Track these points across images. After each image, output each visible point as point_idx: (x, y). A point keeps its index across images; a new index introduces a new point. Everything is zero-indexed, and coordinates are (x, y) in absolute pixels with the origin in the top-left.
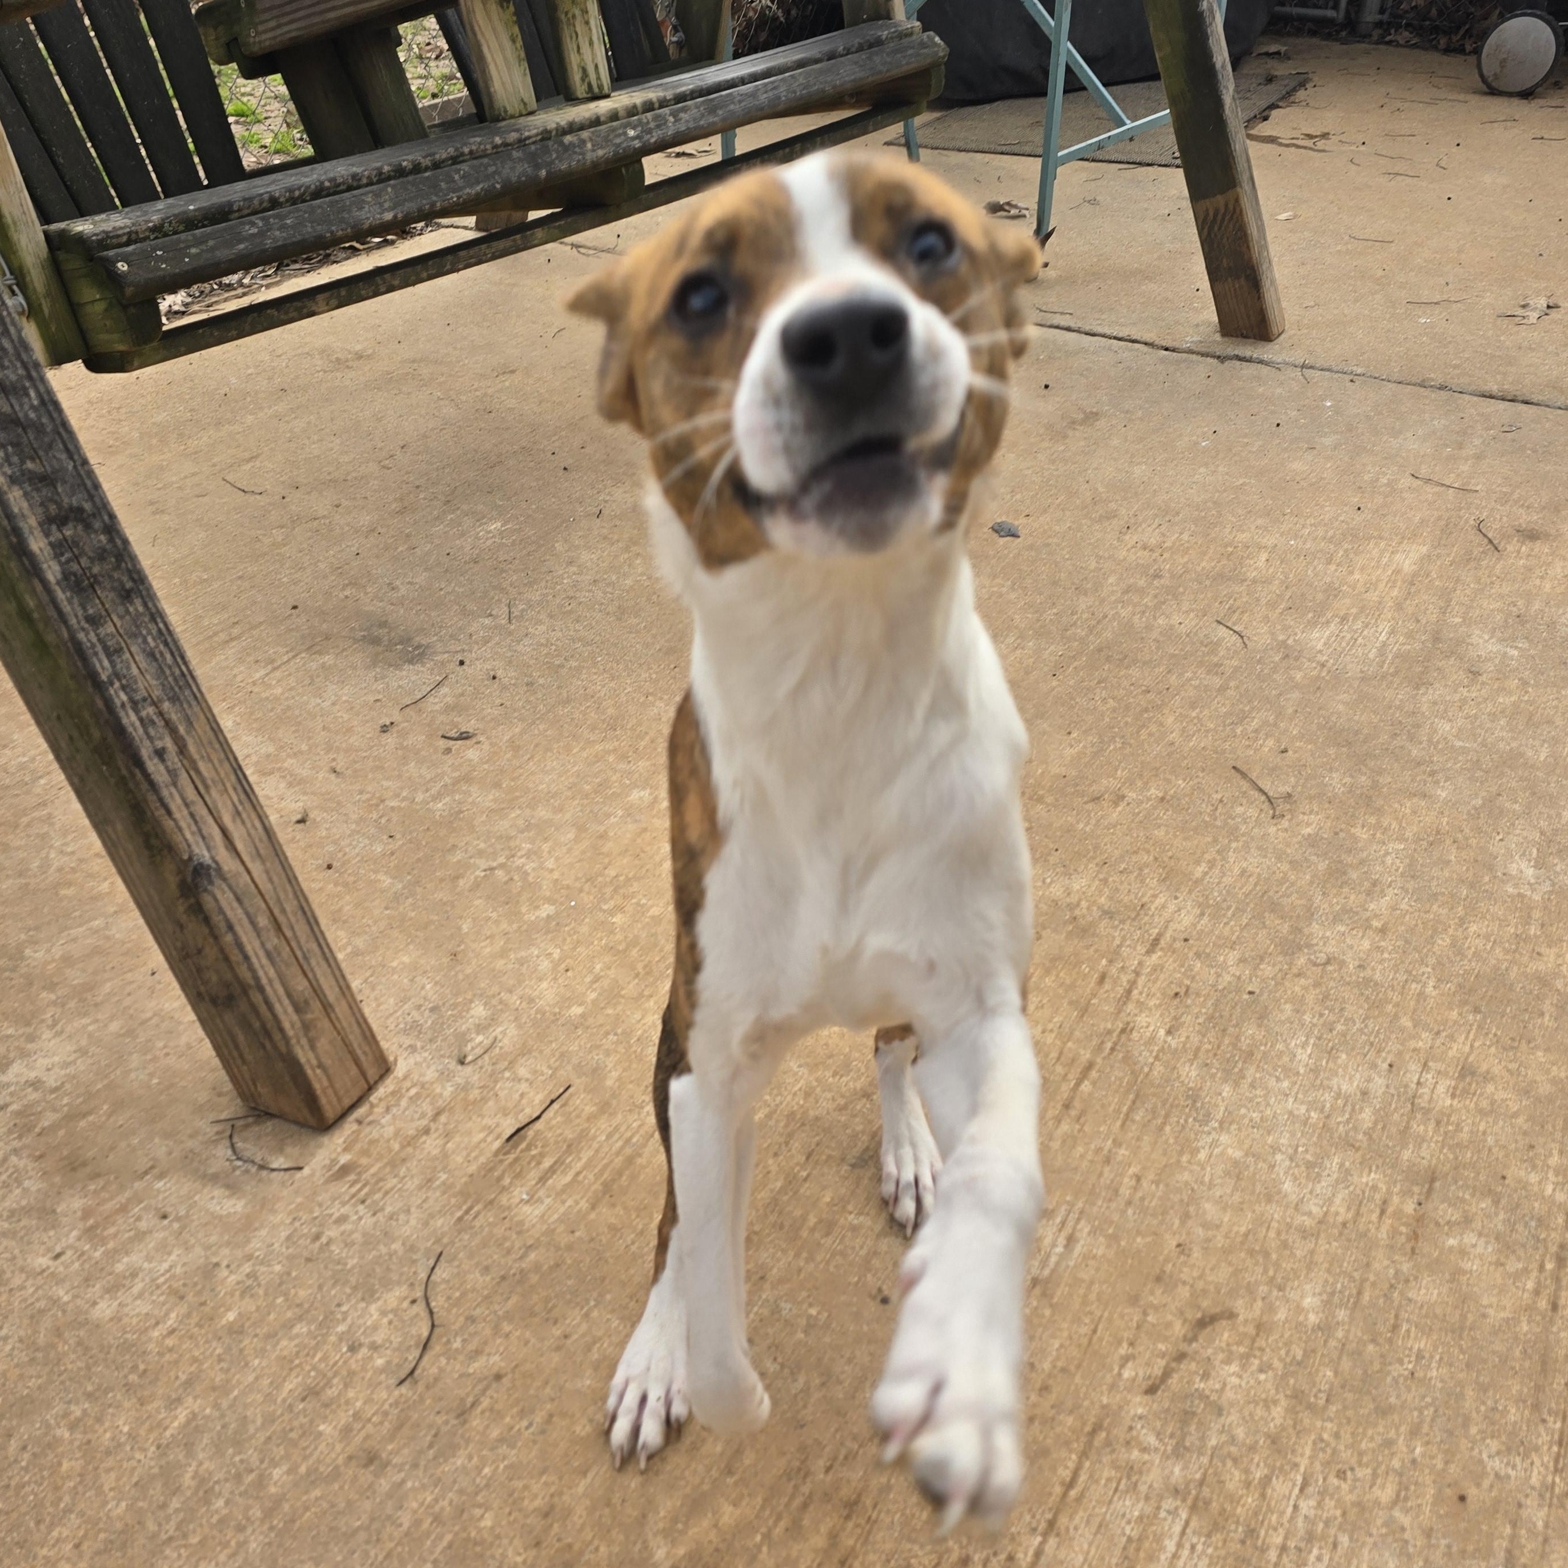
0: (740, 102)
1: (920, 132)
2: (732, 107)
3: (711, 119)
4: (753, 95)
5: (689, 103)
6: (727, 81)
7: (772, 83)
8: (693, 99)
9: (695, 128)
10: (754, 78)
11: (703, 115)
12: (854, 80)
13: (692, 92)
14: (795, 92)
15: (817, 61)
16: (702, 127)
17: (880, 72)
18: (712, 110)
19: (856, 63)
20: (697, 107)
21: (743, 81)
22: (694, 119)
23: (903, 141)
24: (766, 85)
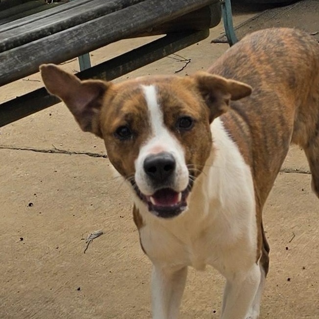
0: (49, 48)
1: (239, 31)
2: (42, 53)
3: (24, 65)
4: (60, 42)
5: (5, 53)
6: (38, 32)
7: (76, 30)
8: (8, 49)
9: (10, 73)
10: (61, 27)
11: (17, 62)
12: (146, 22)
13: (7, 43)
14: (96, 36)
15: (113, 9)
16: (17, 71)
17: (167, 14)
18: (25, 57)
19: (146, 8)
20: (11, 56)
21: (52, 30)
22: (10, 66)
23: (226, 39)
24: (71, 32)
